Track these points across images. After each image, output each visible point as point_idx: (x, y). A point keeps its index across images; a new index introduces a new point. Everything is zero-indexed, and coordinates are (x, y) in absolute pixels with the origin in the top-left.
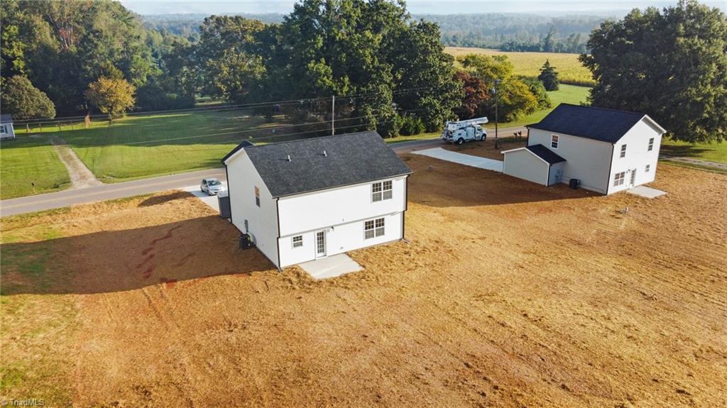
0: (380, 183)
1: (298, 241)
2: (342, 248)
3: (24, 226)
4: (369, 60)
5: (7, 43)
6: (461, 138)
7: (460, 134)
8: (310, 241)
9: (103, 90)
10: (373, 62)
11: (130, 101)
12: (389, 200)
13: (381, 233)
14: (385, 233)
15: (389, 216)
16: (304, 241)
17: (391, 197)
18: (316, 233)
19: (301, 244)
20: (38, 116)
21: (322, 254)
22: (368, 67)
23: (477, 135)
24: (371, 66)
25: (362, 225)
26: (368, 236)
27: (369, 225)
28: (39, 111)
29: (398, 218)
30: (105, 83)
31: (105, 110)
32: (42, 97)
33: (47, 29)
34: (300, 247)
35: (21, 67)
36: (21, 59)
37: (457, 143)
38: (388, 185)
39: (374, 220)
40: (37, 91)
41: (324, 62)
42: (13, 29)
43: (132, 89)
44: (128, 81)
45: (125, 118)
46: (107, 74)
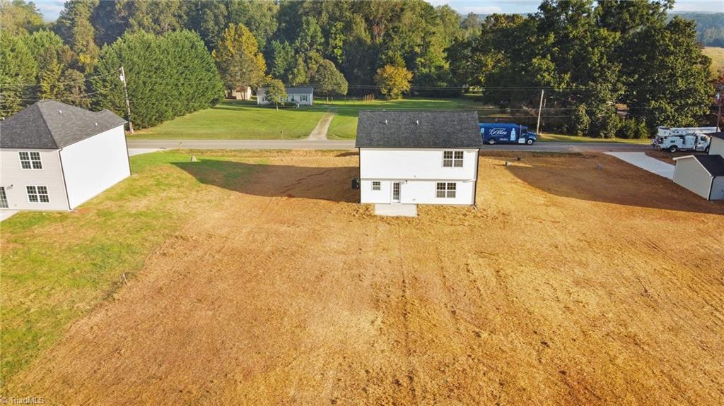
0: (452, 152)
1: (376, 185)
2: (414, 200)
3: (260, 157)
4: (595, 58)
5: (333, 35)
6: (675, 146)
7: (672, 142)
8: (387, 188)
9: (385, 75)
10: (600, 60)
11: (406, 86)
12: (460, 168)
13: (453, 195)
14: (456, 196)
15: (461, 182)
16: (382, 186)
17: (462, 166)
18: (393, 182)
19: (379, 189)
20: (333, 91)
21: (397, 201)
22: (594, 65)
23: (699, 146)
24: (598, 65)
25: (434, 185)
26: (440, 195)
27: (441, 186)
28: (335, 87)
29: (470, 186)
30: (389, 69)
31: (384, 91)
32: (340, 77)
33: (363, 25)
34: (378, 191)
35: (339, 54)
36: (341, 48)
37: (668, 150)
38: (460, 155)
39: (447, 183)
40: (338, 72)
41: (549, 58)
42: (340, 25)
43: (410, 76)
44: (408, 69)
45: (400, 99)
46: (392, 62)
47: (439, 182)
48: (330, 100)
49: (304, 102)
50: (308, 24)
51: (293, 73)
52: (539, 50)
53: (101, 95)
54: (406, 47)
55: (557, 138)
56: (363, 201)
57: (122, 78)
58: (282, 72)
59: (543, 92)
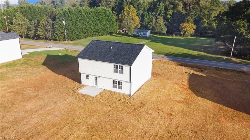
0: (118, 66)
1: (87, 77)
2: (103, 87)
5: (168, 10)
9: (183, 27)
11: (193, 31)
12: (122, 74)
13: (120, 88)
14: (122, 89)
16: (89, 78)
18: (94, 77)
21: (96, 86)
25: (112, 81)
26: (114, 87)
28: (160, 30)
30: (185, 24)
31: (182, 33)
32: (164, 26)
33: (182, 6)
35: (169, 18)
39: (117, 81)
41: (246, 21)
42: (172, 6)
43: (195, 27)
44: (194, 24)
45: (189, 37)
46: (188, 21)
47: (114, 80)
48: (159, 35)
49: (145, 35)
50: (159, 5)
51: (150, 24)
52: (242, 17)
53: (56, 28)
54: (197, 15)
55: (242, 61)
56: (82, 83)
57: (64, 22)
58: (147, 23)
59: (235, 38)
